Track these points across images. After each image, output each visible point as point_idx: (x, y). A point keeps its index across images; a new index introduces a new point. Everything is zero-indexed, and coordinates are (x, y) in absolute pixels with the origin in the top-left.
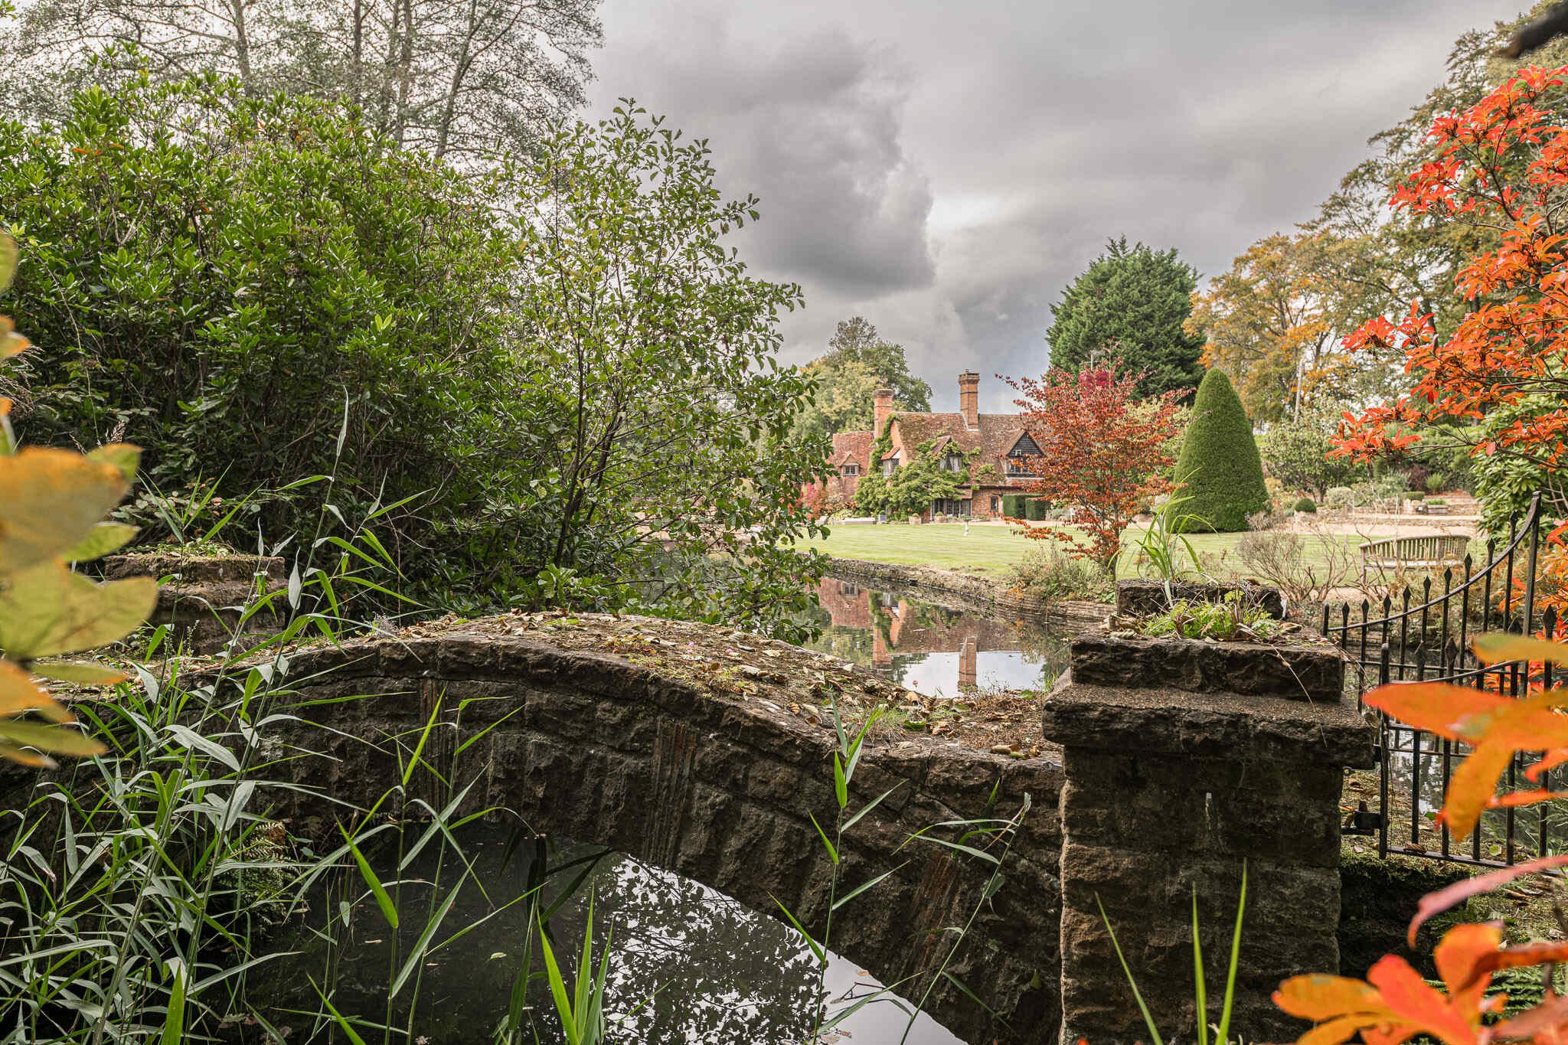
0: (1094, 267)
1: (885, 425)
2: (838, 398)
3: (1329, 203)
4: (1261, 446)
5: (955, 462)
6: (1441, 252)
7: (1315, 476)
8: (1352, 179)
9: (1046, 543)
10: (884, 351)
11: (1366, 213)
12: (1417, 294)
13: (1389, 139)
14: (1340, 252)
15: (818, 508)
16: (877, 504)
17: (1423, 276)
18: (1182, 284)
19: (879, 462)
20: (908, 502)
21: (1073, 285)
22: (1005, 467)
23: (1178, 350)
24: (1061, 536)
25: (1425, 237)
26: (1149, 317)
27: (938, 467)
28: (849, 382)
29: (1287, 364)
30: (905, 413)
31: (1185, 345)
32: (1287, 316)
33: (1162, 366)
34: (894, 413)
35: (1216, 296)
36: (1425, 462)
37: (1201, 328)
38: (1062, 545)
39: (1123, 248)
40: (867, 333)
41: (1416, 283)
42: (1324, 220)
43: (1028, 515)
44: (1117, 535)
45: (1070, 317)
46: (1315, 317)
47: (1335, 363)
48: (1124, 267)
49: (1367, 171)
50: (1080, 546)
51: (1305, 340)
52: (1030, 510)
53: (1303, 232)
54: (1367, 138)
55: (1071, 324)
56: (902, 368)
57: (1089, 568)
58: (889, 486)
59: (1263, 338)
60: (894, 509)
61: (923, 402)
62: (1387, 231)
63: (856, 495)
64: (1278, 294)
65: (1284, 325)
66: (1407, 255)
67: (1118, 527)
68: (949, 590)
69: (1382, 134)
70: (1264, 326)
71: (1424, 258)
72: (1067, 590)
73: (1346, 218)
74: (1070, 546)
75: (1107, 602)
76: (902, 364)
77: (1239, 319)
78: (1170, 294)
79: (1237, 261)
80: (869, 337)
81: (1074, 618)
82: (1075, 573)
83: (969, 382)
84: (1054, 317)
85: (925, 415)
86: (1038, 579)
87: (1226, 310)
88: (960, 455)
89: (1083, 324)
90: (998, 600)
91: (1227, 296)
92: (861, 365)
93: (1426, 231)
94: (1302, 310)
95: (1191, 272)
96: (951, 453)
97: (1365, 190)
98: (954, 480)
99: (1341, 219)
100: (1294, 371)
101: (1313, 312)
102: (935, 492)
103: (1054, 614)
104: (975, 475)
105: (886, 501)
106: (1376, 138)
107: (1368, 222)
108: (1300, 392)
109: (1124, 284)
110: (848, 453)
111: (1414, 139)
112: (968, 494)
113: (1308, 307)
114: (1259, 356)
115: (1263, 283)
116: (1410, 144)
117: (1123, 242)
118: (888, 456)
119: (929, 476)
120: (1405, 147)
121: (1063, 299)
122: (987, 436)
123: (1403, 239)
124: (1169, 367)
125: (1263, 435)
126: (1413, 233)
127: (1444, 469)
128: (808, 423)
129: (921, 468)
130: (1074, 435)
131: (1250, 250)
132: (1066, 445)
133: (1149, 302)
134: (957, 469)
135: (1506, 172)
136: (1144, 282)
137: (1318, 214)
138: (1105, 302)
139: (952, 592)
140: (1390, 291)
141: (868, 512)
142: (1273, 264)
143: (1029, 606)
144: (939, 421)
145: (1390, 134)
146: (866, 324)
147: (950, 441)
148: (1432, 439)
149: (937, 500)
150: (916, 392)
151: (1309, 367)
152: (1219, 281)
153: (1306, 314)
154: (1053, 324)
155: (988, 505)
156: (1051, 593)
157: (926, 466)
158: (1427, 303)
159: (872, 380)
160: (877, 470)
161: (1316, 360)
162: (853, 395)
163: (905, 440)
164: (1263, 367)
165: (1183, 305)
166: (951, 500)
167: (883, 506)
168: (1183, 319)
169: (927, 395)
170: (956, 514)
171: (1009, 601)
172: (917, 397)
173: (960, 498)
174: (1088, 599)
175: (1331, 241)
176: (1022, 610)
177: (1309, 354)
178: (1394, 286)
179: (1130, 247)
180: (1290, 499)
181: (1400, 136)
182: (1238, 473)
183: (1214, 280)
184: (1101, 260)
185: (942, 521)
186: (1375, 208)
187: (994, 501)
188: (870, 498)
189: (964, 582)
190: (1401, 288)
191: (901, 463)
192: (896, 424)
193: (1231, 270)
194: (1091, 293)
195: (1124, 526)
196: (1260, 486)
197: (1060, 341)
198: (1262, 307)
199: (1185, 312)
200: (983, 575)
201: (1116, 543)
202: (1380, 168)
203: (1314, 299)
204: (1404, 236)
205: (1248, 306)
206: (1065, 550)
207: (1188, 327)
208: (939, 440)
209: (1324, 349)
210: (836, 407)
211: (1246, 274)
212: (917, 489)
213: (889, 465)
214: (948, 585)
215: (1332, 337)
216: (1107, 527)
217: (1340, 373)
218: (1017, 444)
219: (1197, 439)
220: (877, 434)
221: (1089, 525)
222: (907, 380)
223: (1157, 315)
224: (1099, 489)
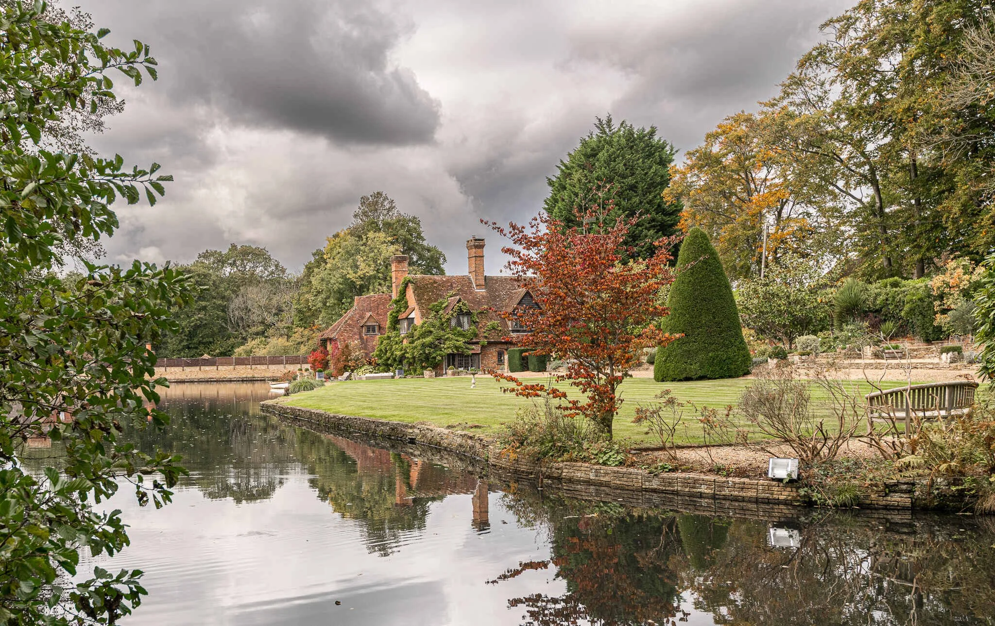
0: (585, 143)
1: (400, 288)
2: (362, 265)
3: (787, 82)
4: (737, 299)
5: (465, 320)
6: (885, 125)
7: (784, 326)
8: (807, 61)
9: (540, 401)
10: (402, 223)
11: (819, 91)
12: (864, 164)
13: (837, 25)
14: (798, 126)
15: (341, 365)
16: (395, 360)
17: (870, 147)
18: (661, 158)
19: (396, 322)
20: (422, 357)
21: (567, 161)
22: (509, 323)
23: (659, 217)
24: (555, 393)
25: (871, 111)
26: (633, 188)
27: (449, 325)
28: (372, 250)
29: (753, 228)
30: (419, 276)
31: (665, 213)
32: (752, 186)
33: (645, 232)
34: (410, 277)
35: (691, 168)
36: (878, 311)
37: (678, 197)
38: (556, 402)
39: (609, 126)
40: (387, 205)
41: (863, 154)
42: (783, 98)
43: (531, 367)
44: (613, 390)
45: (564, 188)
46: (776, 185)
47: (794, 226)
48: (610, 143)
49: (820, 54)
50: (575, 403)
51: (769, 206)
52: (533, 362)
53: (765, 109)
54: (819, 25)
55: (565, 194)
56: (419, 236)
57: (585, 426)
58: (405, 343)
59: (732, 204)
60: (410, 364)
61: (438, 268)
62: (838, 106)
63: (376, 352)
64: (744, 166)
65: (750, 193)
66: (856, 127)
67: (613, 381)
68: (445, 449)
69: (831, 21)
70: (731, 194)
71: (870, 131)
72: (563, 450)
73: (803, 96)
74: (564, 403)
75: (604, 464)
76: (419, 234)
77: (711, 188)
78: (651, 167)
79: (709, 136)
80: (389, 210)
81: (570, 481)
82: (571, 431)
83: (476, 247)
84: (550, 188)
85: (437, 278)
86: (533, 438)
87: (700, 180)
88: (468, 314)
89: (576, 195)
90: (492, 461)
91: (700, 168)
92: (382, 235)
93: (871, 107)
94: (765, 180)
95: (668, 148)
96: (461, 313)
97: (818, 71)
98: (464, 336)
99: (799, 97)
100: (760, 233)
101: (774, 181)
102: (447, 348)
103: (549, 477)
104: (482, 332)
105: (403, 357)
106: (826, 25)
107: (821, 99)
108: (765, 253)
109: (611, 159)
110: (368, 314)
111: (860, 25)
112: (477, 349)
113: (770, 177)
114: (730, 220)
115: (731, 156)
116: (855, 30)
117: (609, 121)
118: (404, 316)
119: (442, 333)
120: (852, 33)
121: (558, 173)
122: (493, 295)
123: (852, 114)
124: (652, 232)
125: (738, 289)
126: (861, 108)
127: (894, 317)
128: (336, 287)
129: (434, 326)
130: (566, 284)
131: (719, 127)
132: (557, 296)
133: (633, 174)
134: (466, 326)
135: (941, 51)
136: (628, 157)
137: (778, 93)
138: (595, 175)
139: (448, 450)
140: (841, 161)
141: (387, 367)
142: (740, 138)
143: (523, 468)
144: (450, 283)
145: (838, 21)
146: (386, 198)
147: (459, 301)
148: (884, 291)
149: (449, 355)
150: (432, 258)
151: (772, 230)
152: (693, 154)
153: (768, 184)
154: (549, 195)
155: (495, 359)
156: (545, 454)
157: (438, 324)
158: (873, 171)
159: (392, 248)
160: (395, 329)
161: (778, 225)
162: (375, 261)
163: (419, 300)
164: (733, 230)
165: (662, 177)
166: (461, 355)
167: (401, 362)
168: (662, 189)
169: (441, 261)
170: (466, 367)
171: (503, 462)
172: (433, 262)
173: (470, 352)
174: (585, 460)
175: (791, 116)
176: (516, 471)
177: (771, 218)
178: (844, 156)
179: (616, 126)
180: (763, 347)
181: (848, 22)
182: (718, 324)
183: (689, 153)
184: (591, 137)
185: (453, 374)
186: (827, 86)
187: (500, 355)
188: (388, 354)
189: (459, 440)
190: (849, 158)
191: (416, 322)
192: (411, 286)
193: (703, 144)
194: (582, 167)
195: (619, 380)
196: (738, 335)
197: (556, 210)
198: (731, 178)
199: (664, 183)
200: (478, 433)
201: (612, 399)
202: (830, 51)
203: (775, 171)
204: (853, 110)
205: (719, 176)
206: (559, 408)
207: (666, 193)
208: (450, 300)
209: (784, 214)
210: (360, 273)
211: (716, 149)
212: (431, 345)
213: (405, 324)
214: (445, 443)
215: (791, 204)
216: (602, 382)
217: (799, 234)
218: (520, 303)
219: (681, 293)
220: (395, 296)
221: (583, 380)
222: (423, 248)
223: (640, 185)
224: (593, 342)
